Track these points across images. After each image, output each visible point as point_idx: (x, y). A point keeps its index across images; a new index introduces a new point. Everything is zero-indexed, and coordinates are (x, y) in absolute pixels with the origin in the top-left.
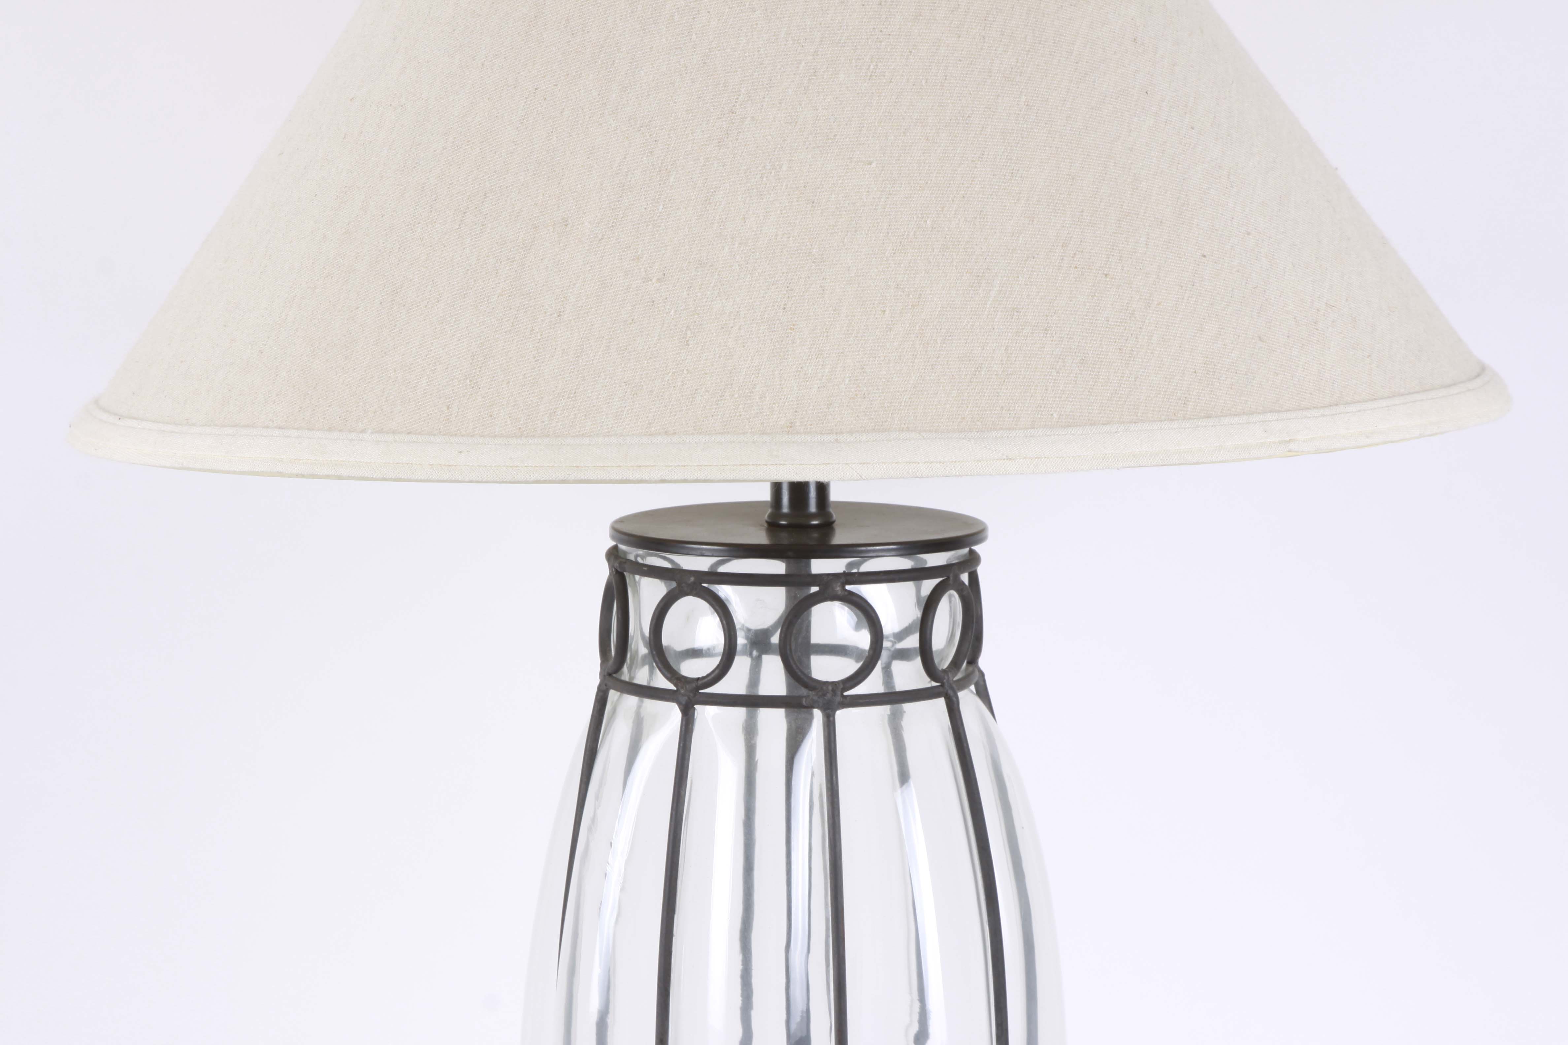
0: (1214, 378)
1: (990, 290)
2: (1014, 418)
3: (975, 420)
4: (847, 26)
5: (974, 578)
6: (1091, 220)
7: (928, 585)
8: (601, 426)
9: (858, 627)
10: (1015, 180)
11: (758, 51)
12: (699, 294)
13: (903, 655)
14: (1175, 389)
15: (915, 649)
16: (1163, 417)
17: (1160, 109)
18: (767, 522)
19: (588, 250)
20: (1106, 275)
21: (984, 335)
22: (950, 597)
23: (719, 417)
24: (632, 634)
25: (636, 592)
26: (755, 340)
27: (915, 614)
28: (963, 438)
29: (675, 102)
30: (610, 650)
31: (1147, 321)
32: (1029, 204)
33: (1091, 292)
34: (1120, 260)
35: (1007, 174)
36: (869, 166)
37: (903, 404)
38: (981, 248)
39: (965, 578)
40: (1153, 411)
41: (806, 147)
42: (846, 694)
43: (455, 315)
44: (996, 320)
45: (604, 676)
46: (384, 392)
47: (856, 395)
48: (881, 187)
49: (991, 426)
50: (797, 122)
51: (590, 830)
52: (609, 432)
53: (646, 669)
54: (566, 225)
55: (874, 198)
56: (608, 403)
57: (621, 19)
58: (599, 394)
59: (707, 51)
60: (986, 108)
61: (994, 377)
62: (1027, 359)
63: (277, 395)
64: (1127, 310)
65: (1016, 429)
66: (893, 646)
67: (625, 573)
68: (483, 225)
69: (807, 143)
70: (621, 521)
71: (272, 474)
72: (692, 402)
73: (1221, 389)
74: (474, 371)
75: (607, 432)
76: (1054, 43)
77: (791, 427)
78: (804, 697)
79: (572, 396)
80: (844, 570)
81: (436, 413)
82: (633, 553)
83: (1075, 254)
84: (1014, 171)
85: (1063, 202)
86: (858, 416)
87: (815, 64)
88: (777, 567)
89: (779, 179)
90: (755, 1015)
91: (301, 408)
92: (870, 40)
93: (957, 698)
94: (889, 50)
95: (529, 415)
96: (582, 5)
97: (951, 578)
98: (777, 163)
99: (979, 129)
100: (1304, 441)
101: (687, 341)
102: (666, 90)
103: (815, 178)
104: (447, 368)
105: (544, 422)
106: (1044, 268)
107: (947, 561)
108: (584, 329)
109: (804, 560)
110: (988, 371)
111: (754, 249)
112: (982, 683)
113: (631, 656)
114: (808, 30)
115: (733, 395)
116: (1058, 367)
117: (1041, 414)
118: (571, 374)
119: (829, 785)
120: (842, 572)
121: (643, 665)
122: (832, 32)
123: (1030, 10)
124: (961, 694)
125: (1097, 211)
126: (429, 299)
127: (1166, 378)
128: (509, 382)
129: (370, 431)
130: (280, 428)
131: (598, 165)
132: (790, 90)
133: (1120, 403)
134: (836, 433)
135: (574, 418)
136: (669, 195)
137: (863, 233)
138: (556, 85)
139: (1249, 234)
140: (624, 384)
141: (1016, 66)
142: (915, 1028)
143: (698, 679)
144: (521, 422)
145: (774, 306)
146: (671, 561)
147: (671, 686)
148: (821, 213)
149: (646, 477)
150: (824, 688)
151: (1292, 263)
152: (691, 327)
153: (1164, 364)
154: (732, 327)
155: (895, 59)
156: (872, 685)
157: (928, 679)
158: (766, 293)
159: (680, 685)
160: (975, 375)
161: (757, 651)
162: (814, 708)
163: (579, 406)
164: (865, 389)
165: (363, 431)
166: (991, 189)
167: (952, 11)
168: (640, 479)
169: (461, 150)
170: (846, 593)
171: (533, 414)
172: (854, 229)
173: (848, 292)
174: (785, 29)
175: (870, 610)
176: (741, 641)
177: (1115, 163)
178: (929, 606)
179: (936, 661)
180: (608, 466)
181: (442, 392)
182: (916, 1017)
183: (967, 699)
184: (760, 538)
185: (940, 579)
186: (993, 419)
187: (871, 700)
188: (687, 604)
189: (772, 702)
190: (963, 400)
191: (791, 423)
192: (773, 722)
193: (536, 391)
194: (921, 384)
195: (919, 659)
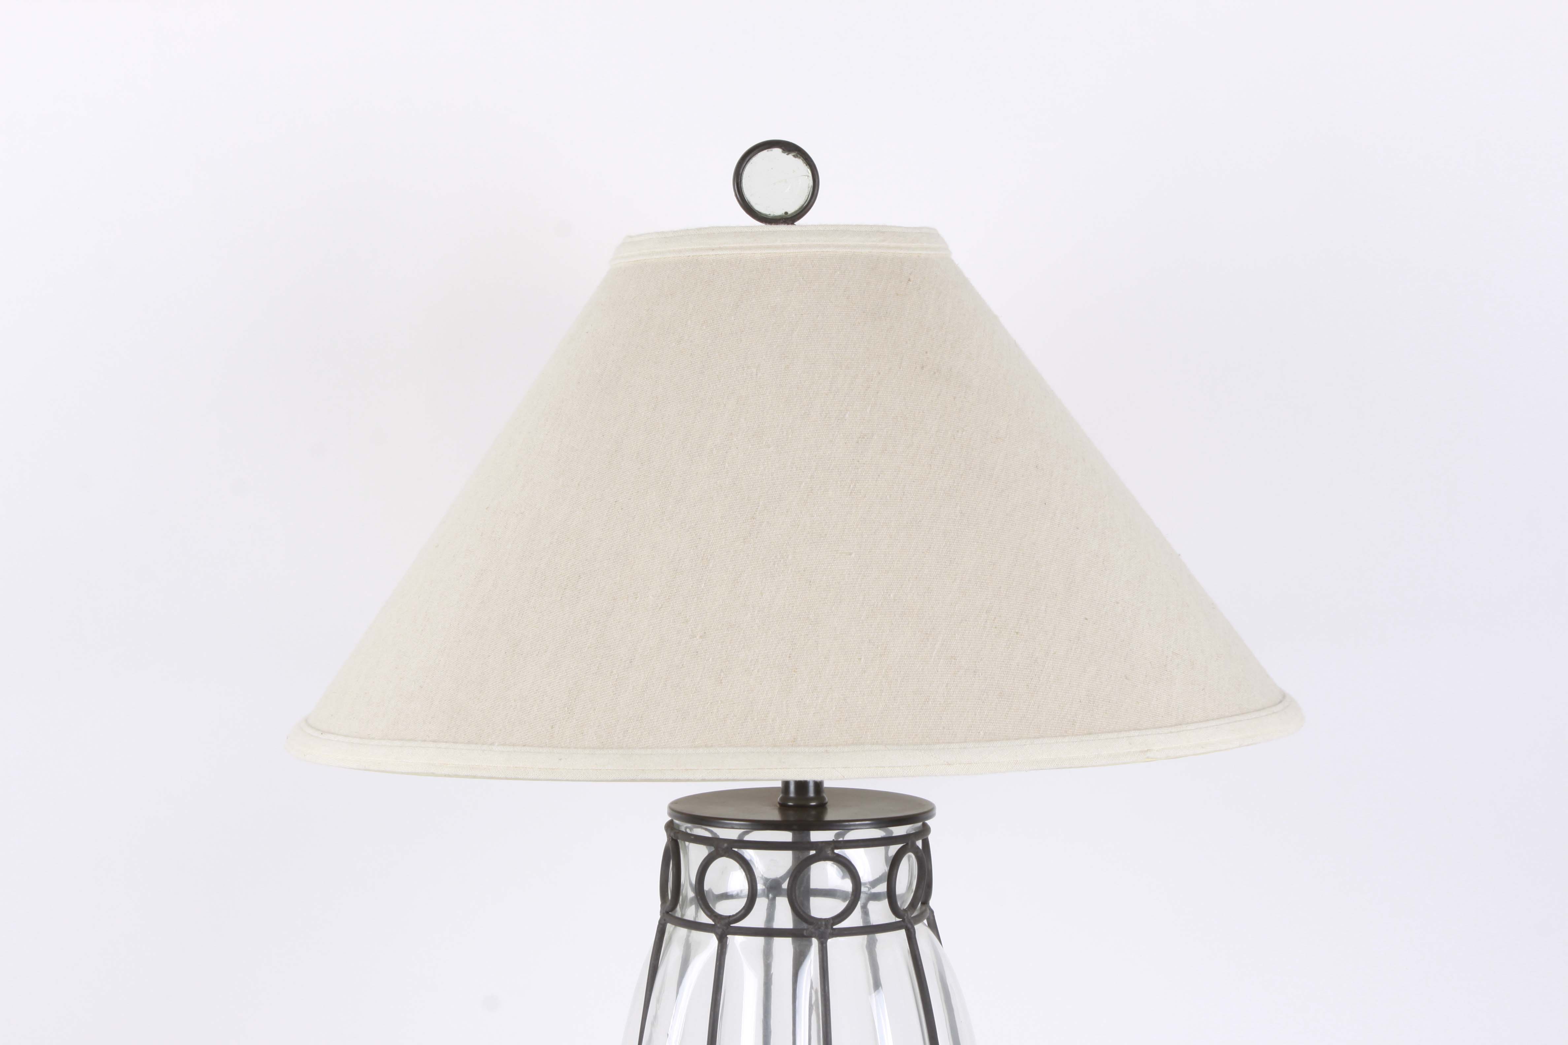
0: (1094, 706)
1: (935, 644)
2: (952, 735)
3: (925, 736)
4: (834, 457)
5: (926, 843)
6: (1006, 594)
7: (894, 849)
8: (660, 741)
9: (843, 878)
10: (952, 566)
11: (772, 475)
12: (730, 647)
13: (875, 897)
14: (1067, 714)
15: (884, 893)
16: (1058, 734)
17: (1055, 515)
18: (779, 803)
19: (651, 615)
20: (1017, 633)
21: (931, 676)
22: (909, 857)
23: (744, 735)
24: (683, 884)
25: (686, 854)
26: (769, 679)
27: (884, 869)
28: (916, 750)
29: (714, 511)
31: (1046, 665)
32: (962, 583)
33: (1007, 645)
34: (1027, 622)
35: (947, 562)
36: (850, 556)
37: (874, 725)
38: (929, 614)
39: (919, 843)
40: (1051, 729)
41: (805, 542)
42: (834, 927)
43: (558, 661)
44: (940, 665)
45: (663, 913)
46: (507, 716)
47: (841, 719)
48: (858, 571)
49: (936, 741)
50: (799, 525)
51: (653, 1024)
53: (693, 908)
54: (636, 598)
55: (853, 579)
56: (665, 724)
57: (675, 453)
58: (659, 718)
59: (736, 475)
60: (932, 515)
61: (938, 705)
62: (962, 692)
63: (432, 718)
64: (1032, 657)
65: (954, 743)
66: (868, 891)
67: (678, 840)
68: (578, 598)
69: (806, 540)
70: (676, 802)
71: (427, 774)
72: (724, 724)
73: (1098, 714)
74: (570, 701)
75: (664, 745)
76: (980, 469)
77: (794, 741)
78: (805, 929)
79: (640, 719)
80: (834, 838)
81: (543, 731)
82: (684, 826)
83: (995, 618)
84: (952, 560)
85: (987, 581)
86: (841, 734)
87: (812, 484)
88: (786, 836)
89: (786, 565)
91: (449, 727)
92: (850, 468)
93: (914, 929)
94: (863, 474)
95: (609, 733)
96: (649, 443)
97: (910, 844)
98: (785, 554)
99: (927, 530)
100: (1157, 751)
101: (721, 680)
102: (707, 502)
103: (812, 565)
104: (551, 699)
105: (619, 738)
106: (973, 628)
107: (907, 832)
108: (649, 671)
109: (806, 832)
110: (934, 702)
111: (768, 615)
112: (932, 918)
113: (682, 899)
114: (807, 461)
115: (753, 719)
116: (983, 698)
117: (972, 732)
118: (639, 704)
119: (823, 993)
120: (832, 840)
121: (691, 904)
122: (824, 462)
123: (963, 447)
124: (916, 927)
125: (1010, 587)
126: (539, 650)
127: (1060, 706)
128: (595, 710)
129: (497, 744)
130: (434, 741)
131: (659, 555)
132: (794, 503)
133: (1027, 724)
134: (826, 746)
135: (641, 735)
136: (709, 577)
137: (846, 603)
138: (630, 499)
139: (1118, 603)
140: (676, 711)
141: (953, 485)
143: (730, 916)
144: (603, 738)
145: (782, 655)
146: (711, 832)
147: (710, 922)
148: (816, 589)
149: (691, 777)
150: (820, 923)
151: (1149, 623)
152: (724, 671)
153: (1058, 696)
154: (753, 670)
155: (868, 480)
156: (854, 920)
157: (893, 916)
158: (777, 646)
159: (717, 921)
160: (925, 704)
161: (773, 895)
162: (813, 938)
163: (645, 727)
164: (847, 714)
165: (492, 744)
166: (936, 572)
167: (909, 447)
168: (687, 778)
169: (563, 544)
170: (835, 855)
171: (612, 733)
172: (839, 601)
173: (834, 645)
174: (791, 460)
175: (852, 867)
176: (760, 887)
177: (1023, 553)
178: (894, 864)
179: (899, 903)
180: (665, 770)
181: (548, 716)
183: (921, 930)
184: (774, 815)
185: (902, 845)
186: (937, 736)
187: (853, 932)
188: (723, 863)
189: (782, 933)
190: (916, 722)
191: (794, 739)
192: (784, 947)
193: (614, 715)
194: (887, 710)
195: (887, 901)
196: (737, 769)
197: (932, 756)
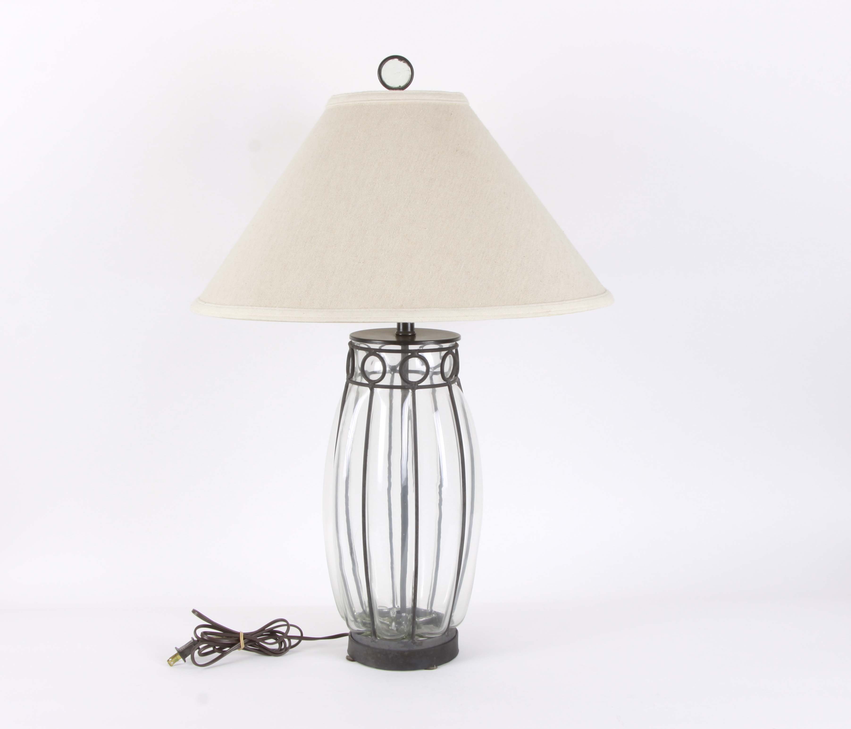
0: (527, 293)
1: (461, 266)
2: (468, 304)
3: (457, 305)
5: (457, 351)
7: (443, 353)
8: (346, 305)
9: (422, 365)
11: (393, 195)
12: (375, 267)
13: (436, 373)
14: (516, 296)
15: (439, 371)
17: (511, 213)
18: (396, 334)
20: (495, 262)
21: (459, 280)
22: (450, 357)
23: (381, 303)
24: (356, 367)
25: (357, 355)
26: (391, 280)
27: (439, 361)
28: (453, 310)
30: (349, 372)
31: (507, 276)
33: (491, 267)
34: (499, 258)
36: (425, 229)
37: (435, 300)
38: (459, 254)
39: (454, 351)
40: (509, 302)
41: (407, 223)
42: (419, 385)
43: (303, 273)
44: (463, 275)
45: (348, 379)
46: (282, 296)
47: (421, 297)
48: (429, 236)
49: (461, 306)
51: (343, 425)
54: (336, 246)
55: (427, 239)
56: (348, 299)
58: (345, 297)
59: (378, 195)
62: (472, 286)
63: (251, 296)
64: (501, 272)
65: (468, 307)
66: (433, 371)
67: (354, 349)
68: (311, 246)
70: (353, 333)
72: (372, 299)
73: (529, 296)
74: (308, 289)
75: (347, 307)
76: (481, 194)
77: (402, 306)
78: (406, 385)
79: (337, 297)
81: (297, 302)
82: (357, 343)
83: (486, 256)
86: (422, 303)
87: (410, 199)
88: (398, 347)
89: (399, 233)
90: (392, 479)
91: (257, 300)
93: (452, 386)
94: (432, 195)
97: (450, 351)
98: (398, 228)
100: (553, 311)
101: (371, 281)
103: (410, 233)
104: (300, 288)
105: (328, 305)
106: (477, 260)
107: (449, 346)
108: (341, 277)
109: (407, 345)
112: (459, 382)
113: (355, 373)
115: (385, 297)
117: (476, 303)
119: (414, 411)
120: (418, 349)
121: (359, 376)
128: (318, 293)
129: (278, 307)
132: (402, 207)
133: (499, 300)
134: (415, 308)
135: (338, 303)
136: (366, 237)
137: (424, 249)
139: (537, 250)
140: (352, 294)
142: (439, 483)
143: (375, 380)
144: (322, 305)
145: (397, 270)
146: (367, 346)
147: (367, 382)
148: (411, 243)
150: (412, 383)
151: (550, 259)
152: (372, 277)
153: (512, 289)
154: (385, 277)
156: (427, 382)
157: (443, 380)
158: (395, 267)
159: (370, 382)
160: (456, 291)
161: (393, 372)
162: (409, 389)
163: (339, 300)
164: (424, 295)
165: (275, 307)
170: (419, 355)
171: (325, 302)
173: (419, 266)
175: (426, 361)
176: (388, 369)
178: (444, 359)
179: (446, 376)
181: (299, 295)
182: (439, 480)
183: (455, 386)
184: (394, 339)
185: (447, 351)
186: (462, 304)
187: (426, 387)
188: (372, 358)
189: (397, 387)
190: (453, 299)
192: (398, 393)
195: (440, 375)
197: (459, 313)
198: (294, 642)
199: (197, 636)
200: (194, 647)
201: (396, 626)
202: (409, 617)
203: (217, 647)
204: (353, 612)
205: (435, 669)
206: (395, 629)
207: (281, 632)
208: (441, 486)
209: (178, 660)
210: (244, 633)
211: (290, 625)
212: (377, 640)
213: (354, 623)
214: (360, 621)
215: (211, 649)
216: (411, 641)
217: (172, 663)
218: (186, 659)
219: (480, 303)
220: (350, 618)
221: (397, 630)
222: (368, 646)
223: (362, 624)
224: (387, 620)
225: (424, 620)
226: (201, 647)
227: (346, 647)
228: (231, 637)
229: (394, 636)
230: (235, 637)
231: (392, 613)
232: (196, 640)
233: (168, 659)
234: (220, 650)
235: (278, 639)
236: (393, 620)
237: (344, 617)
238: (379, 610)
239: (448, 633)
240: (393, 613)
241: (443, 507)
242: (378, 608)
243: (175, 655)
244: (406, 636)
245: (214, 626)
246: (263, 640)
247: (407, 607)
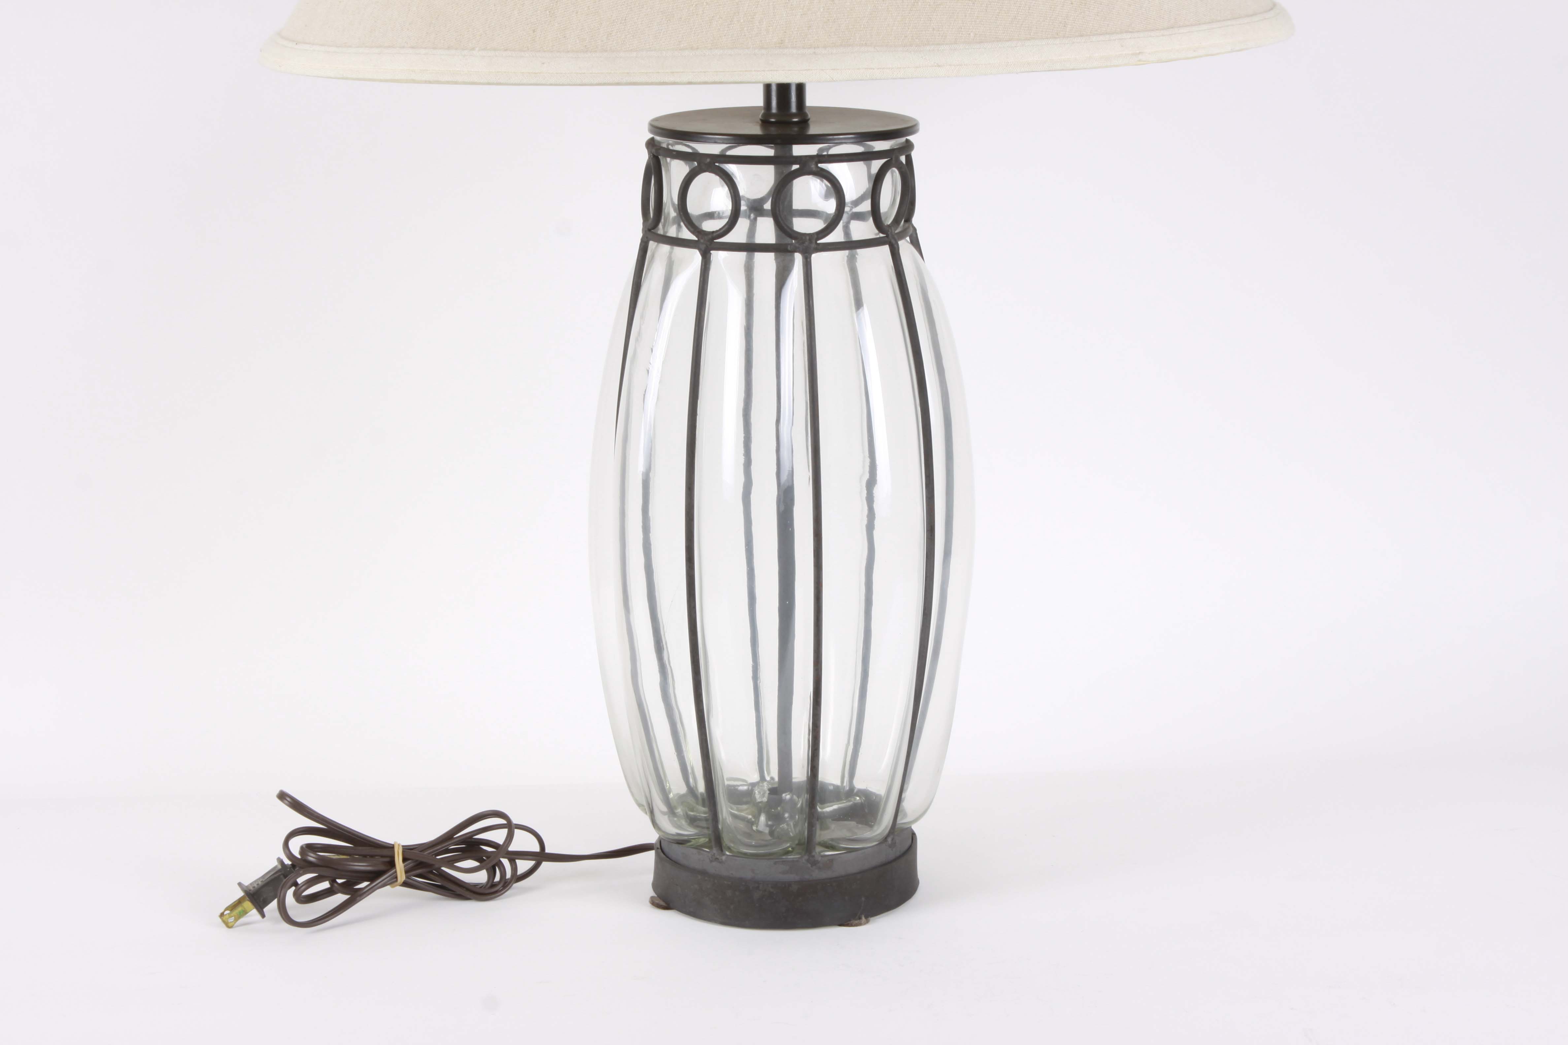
2: (942, 36)
3: (914, 38)
5: (909, 159)
7: (877, 164)
8: (645, 44)
9: (826, 196)
13: (859, 216)
14: (1058, 16)
15: (868, 211)
16: (1049, 36)
18: (761, 120)
22: (893, 172)
23: (730, 36)
24: (666, 202)
25: (668, 170)
27: (865, 185)
28: (906, 51)
30: (650, 213)
37: (862, 26)
39: (903, 159)
40: (1042, 31)
42: (819, 242)
45: (646, 231)
46: (487, 21)
47: (829, 20)
49: (925, 42)
51: (637, 340)
52: (650, 48)
53: (675, 226)
56: (650, 27)
58: (643, 20)
61: (927, 6)
63: (410, 24)
65: (944, 44)
66: (851, 210)
67: (659, 157)
70: (656, 119)
71: (407, 81)
72: (710, 26)
73: (1090, 16)
74: (552, 5)
77: (782, 43)
78: (789, 244)
79: (623, 22)
80: (817, 152)
81: (525, 35)
82: (665, 142)
86: (830, 35)
88: (768, 151)
90: (754, 468)
91: (427, 33)
93: (898, 245)
95: (592, 37)
97: (894, 159)
100: (1149, 54)
105: (603, 41)
107: (890, 147)
109: (788, 146)
112: (915, 235)
113: (664, 218)
115: (740, 20)
117: (962, 34)
118: (622, 6)
119: (807, 307)
120: (815, 154)
121: (674, 223)
124: (901, 243)
127: (1051, 8)
128: (577, 13)
129: (477, 49)
130: (412, 48)
133: (1018, 26)
134: (814, 48)
135: (625, 38)
142: (867, 476)
143: (713, 232)
144: (587, 41)
146: (692, 147)
147: (693, 237)
149: (678, 80)
150: (804, 238)
156: (836, 236)
157: (877, 231)
159: (700, 236)
161: (754, 214)
162: (796, 252)
163: (629, 29)
164: (835, 15)
165: (473, 49)
170: (819, 169)
171: (595, 36)
175: (836, 182)
176: (743, 208)
178: (877, 181)
179: (883, 219)
180: (650, 73)
181: (529, 20)
182: (867, 469)
183: (904, 246)
184: (756, 130)
185: (886, 160)
186: (927, 38)
187: (837, 247)
188: (707, 179)
189: (765, 248)
190: (905, 23)
191: (782, 41)
192: (766, 263)
193: (597, 18)
194: (875, 12)
195: (871, 219)
196: (724, 72)
197: (922, 57)
198: (523, 865)
199: (290, 856)
200: (285, 880)
201: (770, 823)
202: (801, 802)
203: (340, 881)
204: (664, 793)
205: (865, 924)
206: (767, 830)
207: (493, 844)
208: (871, 483)
209: (245, 912)
210: (403, 846)
211: (513, 826)
212: (724, 858)
213: (669, 817)
214: (681, 813)
215: (325, 885)
216: (806, 857)
217: (232, 920)
218: (266, 910)
219: (972, 34)
220: (660, 806)
221: (771, 833)
222: (704, 873)
223: (686, 822)
224: (746, 809)
225: (835, 810)
226: (301, 880)
227: (650, 877)
228: (372, 856)
229: (766, 846)
230: (382, 856)
231: (759, 792)
232: (288, 864)
233: (222, 911)
234: (347, 888)
235: (485, 860)
236: (760, 808)
237: (643, 806)
238: (729, 786)
239: (893, 839)
240: (762, 793)
241: (876, 533)
242: (726, 783)
243: (239, 902)
244: (794, 846)
245: (332, 829)
246: (450, 863)
247: (794, 780)
